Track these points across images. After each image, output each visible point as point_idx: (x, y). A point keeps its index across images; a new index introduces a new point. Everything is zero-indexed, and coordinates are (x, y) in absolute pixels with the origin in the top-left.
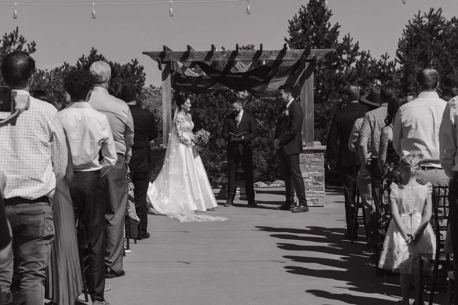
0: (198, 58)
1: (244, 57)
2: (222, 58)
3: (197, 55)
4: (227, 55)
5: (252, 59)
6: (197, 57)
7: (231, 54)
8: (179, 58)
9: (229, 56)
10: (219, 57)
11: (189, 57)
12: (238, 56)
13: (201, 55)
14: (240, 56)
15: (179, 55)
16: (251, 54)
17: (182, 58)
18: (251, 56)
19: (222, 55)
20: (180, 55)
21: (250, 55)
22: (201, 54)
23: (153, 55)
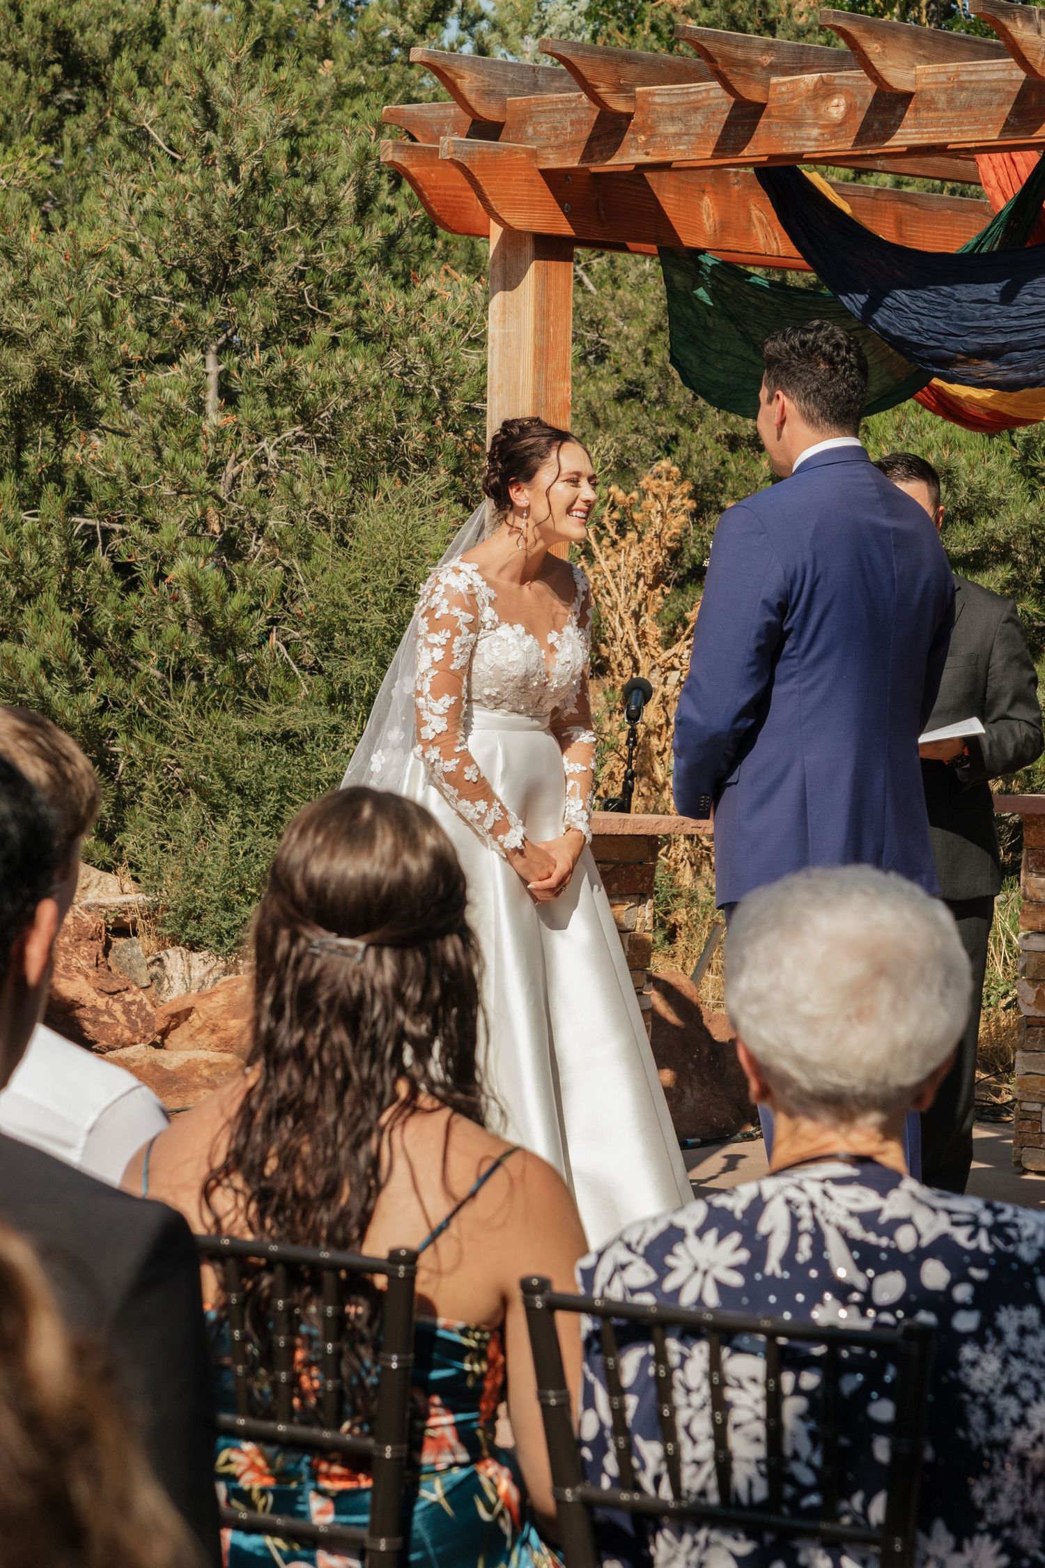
0: (679, 135)
1: (949, 114)
2: (815, 132)
3: (672, 119)
4: (851, 109)
5: (1002, 132)
6: (671, 129)
7: (870, 99)
8: (573, 142)
9: (860, 117)
10: (798, 124)
11: (628, 136)
12: (916, 110)
13: (698, 119)
14: (924, 114)
15: (572, 123)
16: (996, 91)
17: (591, 139)
18: (993, 108)
19: (816, 110)
20: (579, 121)
21: (986, 96)
22: (696, 109)
23: (436, 128)
